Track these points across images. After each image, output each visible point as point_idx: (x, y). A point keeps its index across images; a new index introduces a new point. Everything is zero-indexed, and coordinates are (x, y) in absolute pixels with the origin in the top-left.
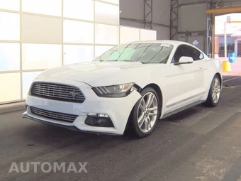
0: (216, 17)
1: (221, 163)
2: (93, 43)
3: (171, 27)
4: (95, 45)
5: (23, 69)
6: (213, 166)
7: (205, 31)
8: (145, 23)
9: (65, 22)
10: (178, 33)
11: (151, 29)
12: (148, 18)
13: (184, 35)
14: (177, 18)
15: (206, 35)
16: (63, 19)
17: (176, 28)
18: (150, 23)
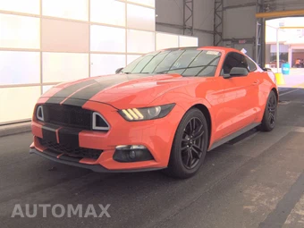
0: (267, 22)
1: (273, 190)
2: (124, 51)
3: (215, 33)
4: (126, 54)
5: (44, 82)
6: (264, 194)
7: (254, 38)
8: (185, 29)
9: (92, 27)
10: (224, 40)
11: (192, 35)
12: (189, 24)
13: (229, 43)
14: (222, 23)
15: (255, 43)
16: (89, 24)
17: (221, 34)
18: (191, 29)
